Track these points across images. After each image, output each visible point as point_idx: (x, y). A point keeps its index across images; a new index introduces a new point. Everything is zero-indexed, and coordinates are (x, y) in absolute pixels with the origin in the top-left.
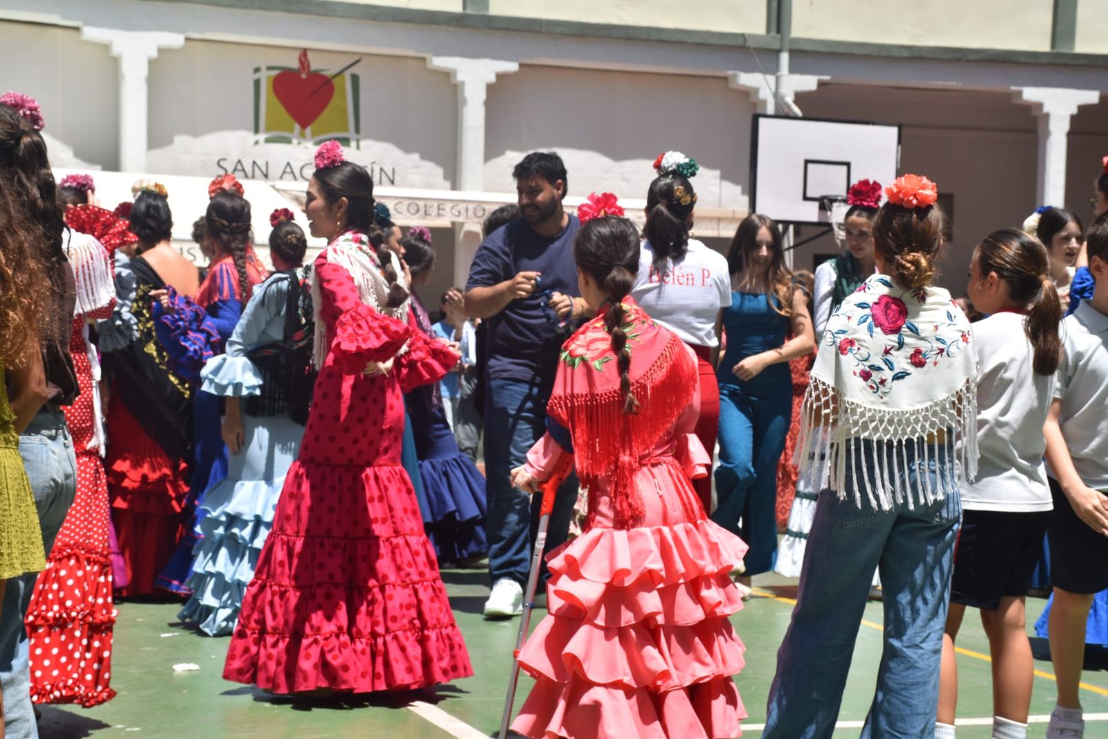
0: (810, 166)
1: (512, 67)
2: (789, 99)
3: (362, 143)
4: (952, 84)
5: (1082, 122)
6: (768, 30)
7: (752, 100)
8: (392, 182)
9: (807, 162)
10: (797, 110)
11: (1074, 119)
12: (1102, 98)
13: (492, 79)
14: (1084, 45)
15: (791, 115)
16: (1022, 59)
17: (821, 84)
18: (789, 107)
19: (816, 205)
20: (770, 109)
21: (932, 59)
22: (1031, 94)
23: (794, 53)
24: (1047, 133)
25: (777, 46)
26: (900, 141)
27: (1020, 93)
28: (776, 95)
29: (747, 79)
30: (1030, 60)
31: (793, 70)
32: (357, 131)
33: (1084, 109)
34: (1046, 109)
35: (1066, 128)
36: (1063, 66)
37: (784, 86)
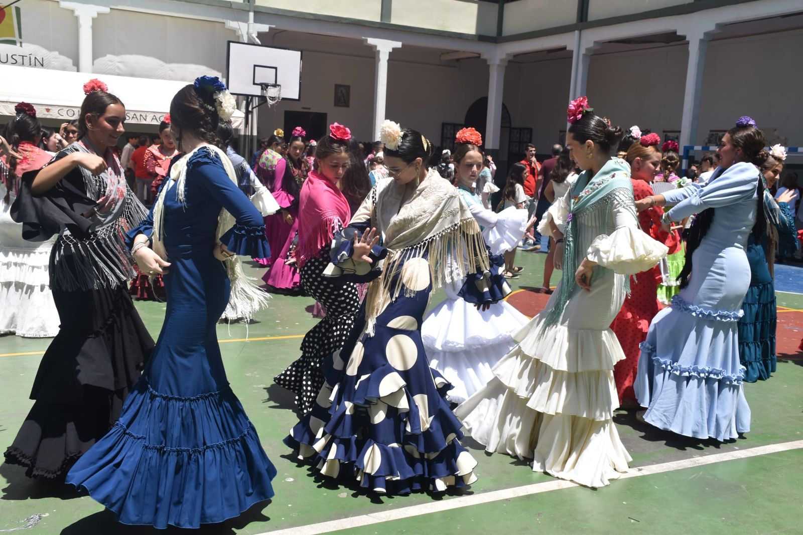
0: (256, 68)
1: (106, 10)
2: (255, 35)
3: (23, 44)
4: (334, 34)
5: (394, 55)
6: (244, 1)
7: (237, 34)
8: (42, 65)
9: (255, 66)
10: (258, 41)
11: (390, 53)
12: (402, 45)
13: (96, 15)
14: (394, 21)
15: (256, 43)
17: (270, 29)
18: (254, 39)
19: (260, 87)
20: (245, 40)
22: (371, 41)
23: (256, 13)
24: (379, 60)
25: (248, 9)
26: (301, 59)
27: (367, 40)
28: (248, 33)
29: (233, 24)
30: (370, 25)
31: (255, 21)
32: (20, 37)
33: (395, 50)
34: (378, 48)
35: (387, 58)
36: (385, 29)
37: (250, 28)
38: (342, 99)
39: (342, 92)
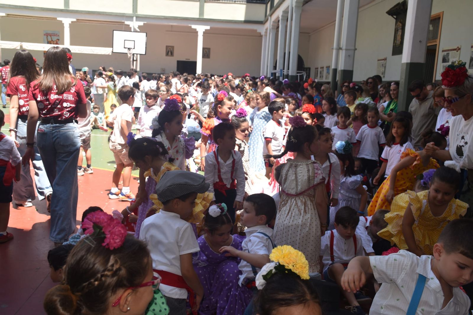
0: (126, 41)
1: (75, 20)
2: (136, 28)
6: (133, 12)
10: (138, 30)
12: (210, 27)
13: (70, 23)
14: (206, 16)
16: (190, 19)
17: (144, 24)
19: (127, 49)
20: (132, 30)
21: (169, 19)
22: (194, 27)
23: (137, 17)
24: (198, 35)
25: (133, 16)
26: (146, 36)
27: (191, 26)
28: (133, 26)
29: (126, 22)
30: (192, 19)
31: (136, 20)
33: (206, 31)
34: (197, 30)
35: (202, 34)
36: (201, 21)
37: (135, 24)
38: (206, 54)
39: (206, 51)
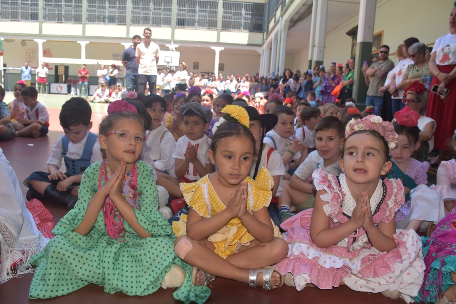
4: (200, 46)
6: (171, 38)
9: (165, 57)
10: (175, 50)
12: (225, 49)
14: (221, 41)
16: (210, 43)
17: (179, 46)
19: (167, 63)
20: (171, 50)
21: (196, 43)
23: (174, 42)
24: (216, 54)
25: (171, 41)
26: (180, 53)
27: (211, 48)
28: (171, 48)
29: (167, 45)
30: (213, 43)
33: (222, 51)
34: (215, 50)
35: (219, 53)
36: (218, 44)
37: (172, 46)
39: (221, 66)
